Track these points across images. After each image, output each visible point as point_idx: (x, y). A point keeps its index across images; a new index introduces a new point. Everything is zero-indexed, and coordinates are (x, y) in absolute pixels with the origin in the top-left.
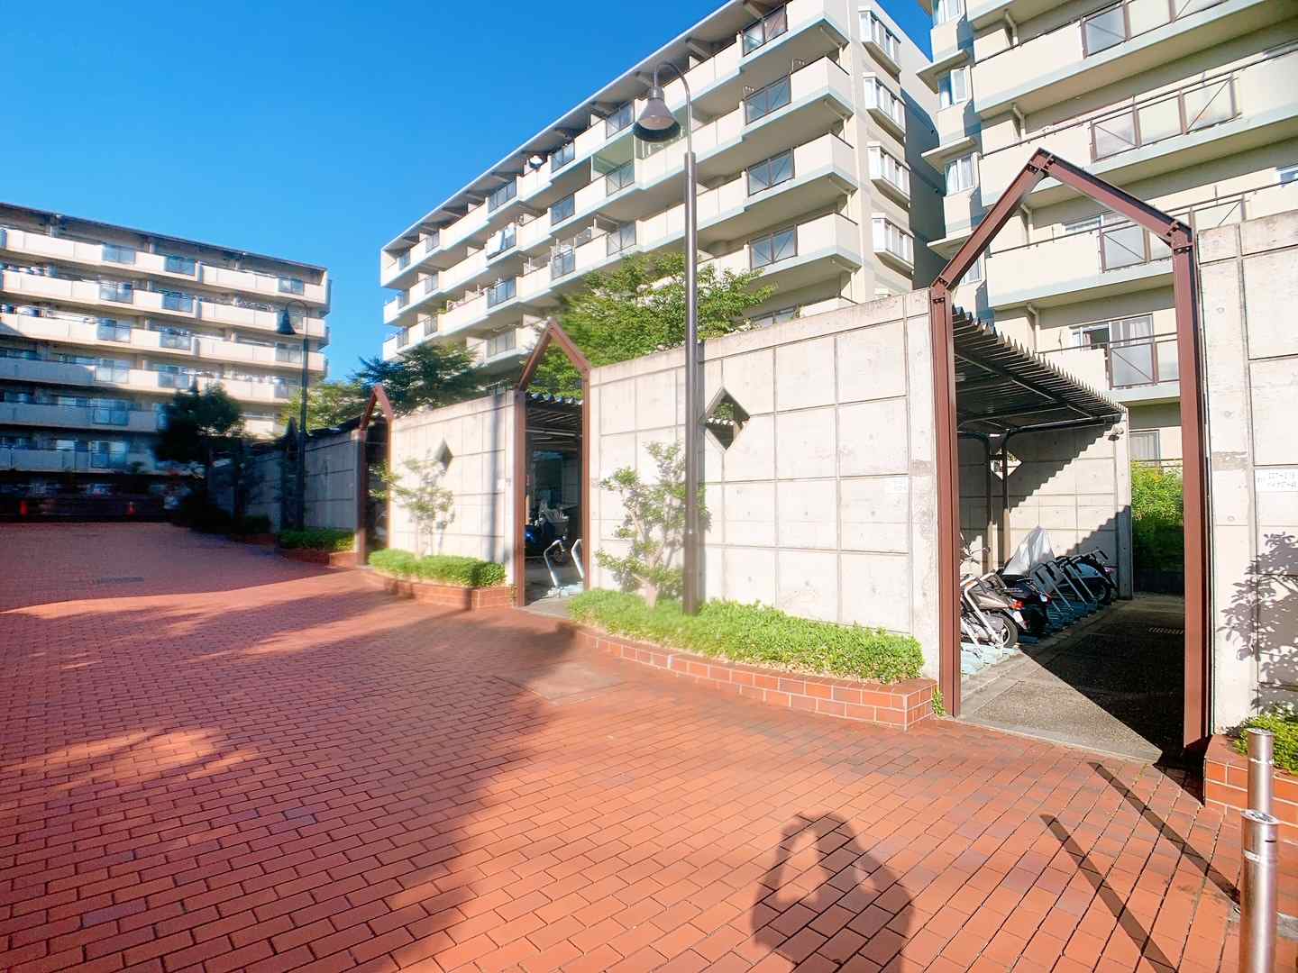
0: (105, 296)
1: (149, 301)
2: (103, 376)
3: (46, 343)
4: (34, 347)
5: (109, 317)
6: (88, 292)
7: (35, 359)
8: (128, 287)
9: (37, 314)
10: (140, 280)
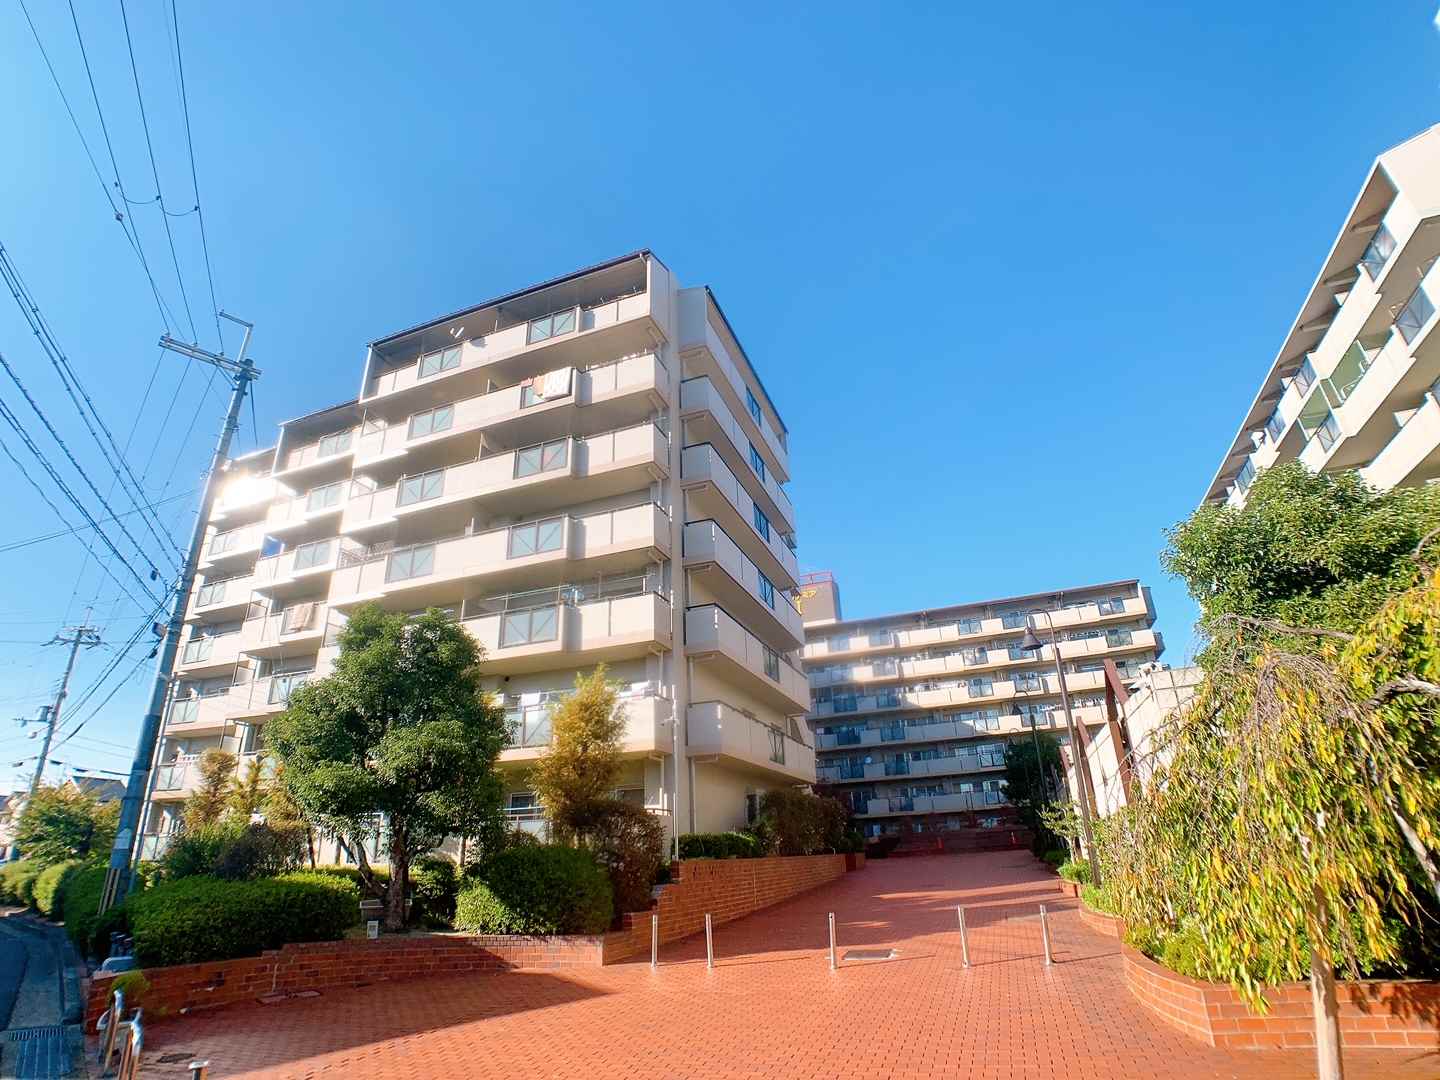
0: (967, 662)
1: (999, 657)
2: (980, 727)
3: (937, 709)
4: (931, 714)
5: (974, 677)
6: (955, 663)
7: (933, 723)
8: (982, 650)
9: (927, 688)
10: (990, 642)
